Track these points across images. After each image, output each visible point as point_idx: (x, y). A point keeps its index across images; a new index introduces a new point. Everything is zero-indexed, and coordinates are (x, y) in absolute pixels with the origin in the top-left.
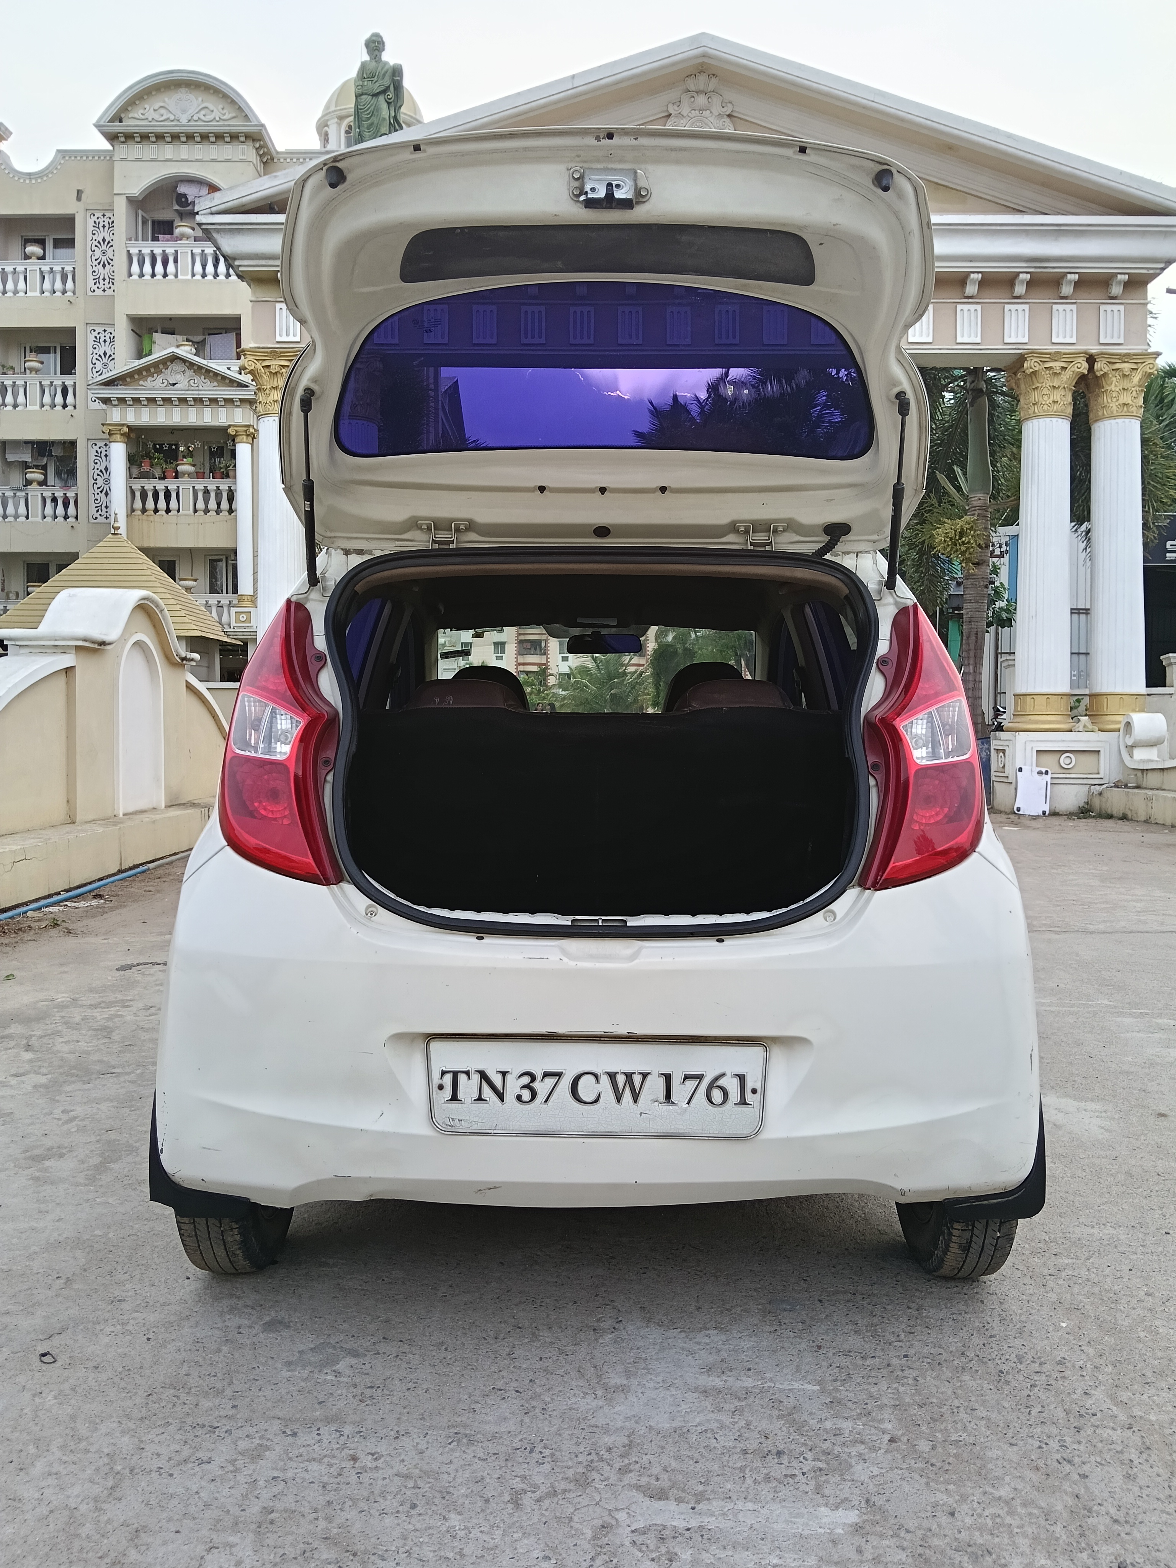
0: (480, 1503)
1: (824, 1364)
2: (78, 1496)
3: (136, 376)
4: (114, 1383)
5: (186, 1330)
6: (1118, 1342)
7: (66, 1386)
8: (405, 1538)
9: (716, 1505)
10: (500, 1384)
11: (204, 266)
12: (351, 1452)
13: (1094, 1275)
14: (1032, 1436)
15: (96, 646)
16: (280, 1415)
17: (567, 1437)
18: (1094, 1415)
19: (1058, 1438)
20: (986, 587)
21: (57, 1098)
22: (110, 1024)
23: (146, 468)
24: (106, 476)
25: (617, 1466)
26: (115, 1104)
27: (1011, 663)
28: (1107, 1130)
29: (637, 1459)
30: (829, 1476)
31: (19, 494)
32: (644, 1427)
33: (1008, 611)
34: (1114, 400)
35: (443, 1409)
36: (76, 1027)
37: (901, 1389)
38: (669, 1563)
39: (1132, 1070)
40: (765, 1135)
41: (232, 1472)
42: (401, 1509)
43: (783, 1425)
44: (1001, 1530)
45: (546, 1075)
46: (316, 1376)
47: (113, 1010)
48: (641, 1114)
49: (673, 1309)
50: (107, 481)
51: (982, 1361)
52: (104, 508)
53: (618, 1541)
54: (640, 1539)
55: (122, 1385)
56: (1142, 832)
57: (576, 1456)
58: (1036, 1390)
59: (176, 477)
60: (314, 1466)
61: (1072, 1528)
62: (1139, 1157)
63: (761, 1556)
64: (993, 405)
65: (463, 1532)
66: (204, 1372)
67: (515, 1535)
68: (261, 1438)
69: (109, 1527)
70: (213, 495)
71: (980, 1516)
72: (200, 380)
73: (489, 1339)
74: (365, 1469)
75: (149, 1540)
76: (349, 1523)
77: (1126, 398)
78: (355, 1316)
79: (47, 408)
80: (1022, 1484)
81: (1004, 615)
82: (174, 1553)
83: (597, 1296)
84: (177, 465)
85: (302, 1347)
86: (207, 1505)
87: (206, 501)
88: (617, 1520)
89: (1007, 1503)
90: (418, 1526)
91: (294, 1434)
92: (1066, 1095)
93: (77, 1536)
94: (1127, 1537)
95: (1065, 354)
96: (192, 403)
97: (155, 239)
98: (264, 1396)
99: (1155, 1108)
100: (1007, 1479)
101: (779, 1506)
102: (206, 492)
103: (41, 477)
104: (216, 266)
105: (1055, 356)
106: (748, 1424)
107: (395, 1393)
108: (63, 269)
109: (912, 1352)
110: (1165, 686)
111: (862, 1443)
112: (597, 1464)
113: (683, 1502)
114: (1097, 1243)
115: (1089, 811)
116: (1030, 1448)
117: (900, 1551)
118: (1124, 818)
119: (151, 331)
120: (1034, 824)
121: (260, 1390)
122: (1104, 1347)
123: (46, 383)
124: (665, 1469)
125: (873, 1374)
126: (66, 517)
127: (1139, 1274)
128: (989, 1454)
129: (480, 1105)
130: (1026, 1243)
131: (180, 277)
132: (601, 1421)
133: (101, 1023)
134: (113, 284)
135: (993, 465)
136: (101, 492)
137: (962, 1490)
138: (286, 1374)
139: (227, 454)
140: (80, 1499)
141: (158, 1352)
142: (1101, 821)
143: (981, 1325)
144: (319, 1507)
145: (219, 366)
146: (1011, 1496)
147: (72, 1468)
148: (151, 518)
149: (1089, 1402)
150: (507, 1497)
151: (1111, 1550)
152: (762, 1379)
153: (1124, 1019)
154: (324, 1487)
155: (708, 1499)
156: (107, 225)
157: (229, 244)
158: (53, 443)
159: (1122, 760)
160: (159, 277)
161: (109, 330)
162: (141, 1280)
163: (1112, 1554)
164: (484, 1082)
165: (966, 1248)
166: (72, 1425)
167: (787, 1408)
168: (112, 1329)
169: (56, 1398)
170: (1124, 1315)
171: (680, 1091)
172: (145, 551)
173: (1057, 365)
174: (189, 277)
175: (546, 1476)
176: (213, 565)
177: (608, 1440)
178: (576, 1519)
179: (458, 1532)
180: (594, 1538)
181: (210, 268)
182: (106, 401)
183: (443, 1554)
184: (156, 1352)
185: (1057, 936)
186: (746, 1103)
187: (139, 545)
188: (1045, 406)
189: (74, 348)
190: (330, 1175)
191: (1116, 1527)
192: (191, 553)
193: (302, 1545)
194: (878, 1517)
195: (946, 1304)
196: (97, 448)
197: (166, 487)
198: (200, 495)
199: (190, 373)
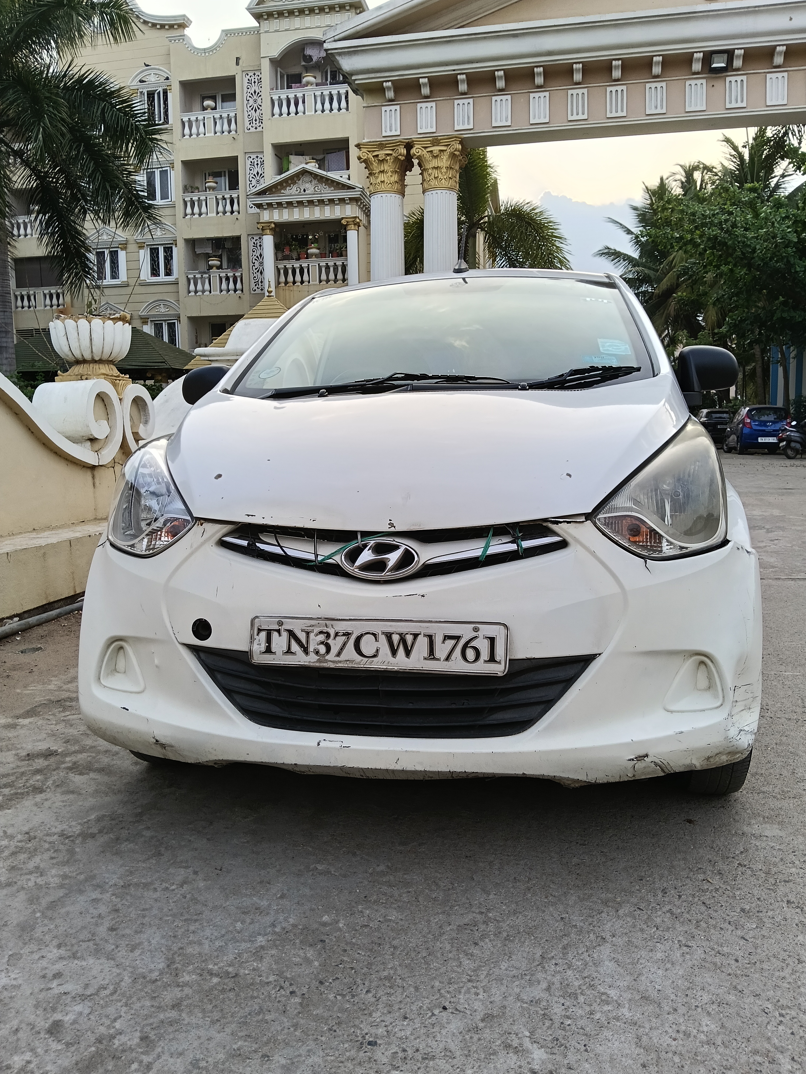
3: (279, 187)
11: (323, 104)
23: (287, 252)
24: (261, 260)
31: (204, 275)
50: (262, 264)
52: (260, 283)
59: (307, 258)
70: (332, 269)
72: (322, 186)
79: (221, 214)
84: (308, 249)
87: (327, 274)
96: (317, 204)
97: (289, 87)
102: (328, 267)
103: (218, 263)
108: (228, 115)
119: (288, 155)
123: (220, 197)
126: (235, 290)
131: (306, 113)
134: (262, 123)
136: (258, 271)
139: (341, 240)
145: (334, 175)
148: (291, 288)
156: (257, 81)
160: (293, 115)
161: (260, 156)
174: (313, 112)
181: (327, 105)
182: (259, 206)
189: (237, 172)
196: (254, 241)
197: (301, 265)
198: (323, 269)
199: (315, 182)
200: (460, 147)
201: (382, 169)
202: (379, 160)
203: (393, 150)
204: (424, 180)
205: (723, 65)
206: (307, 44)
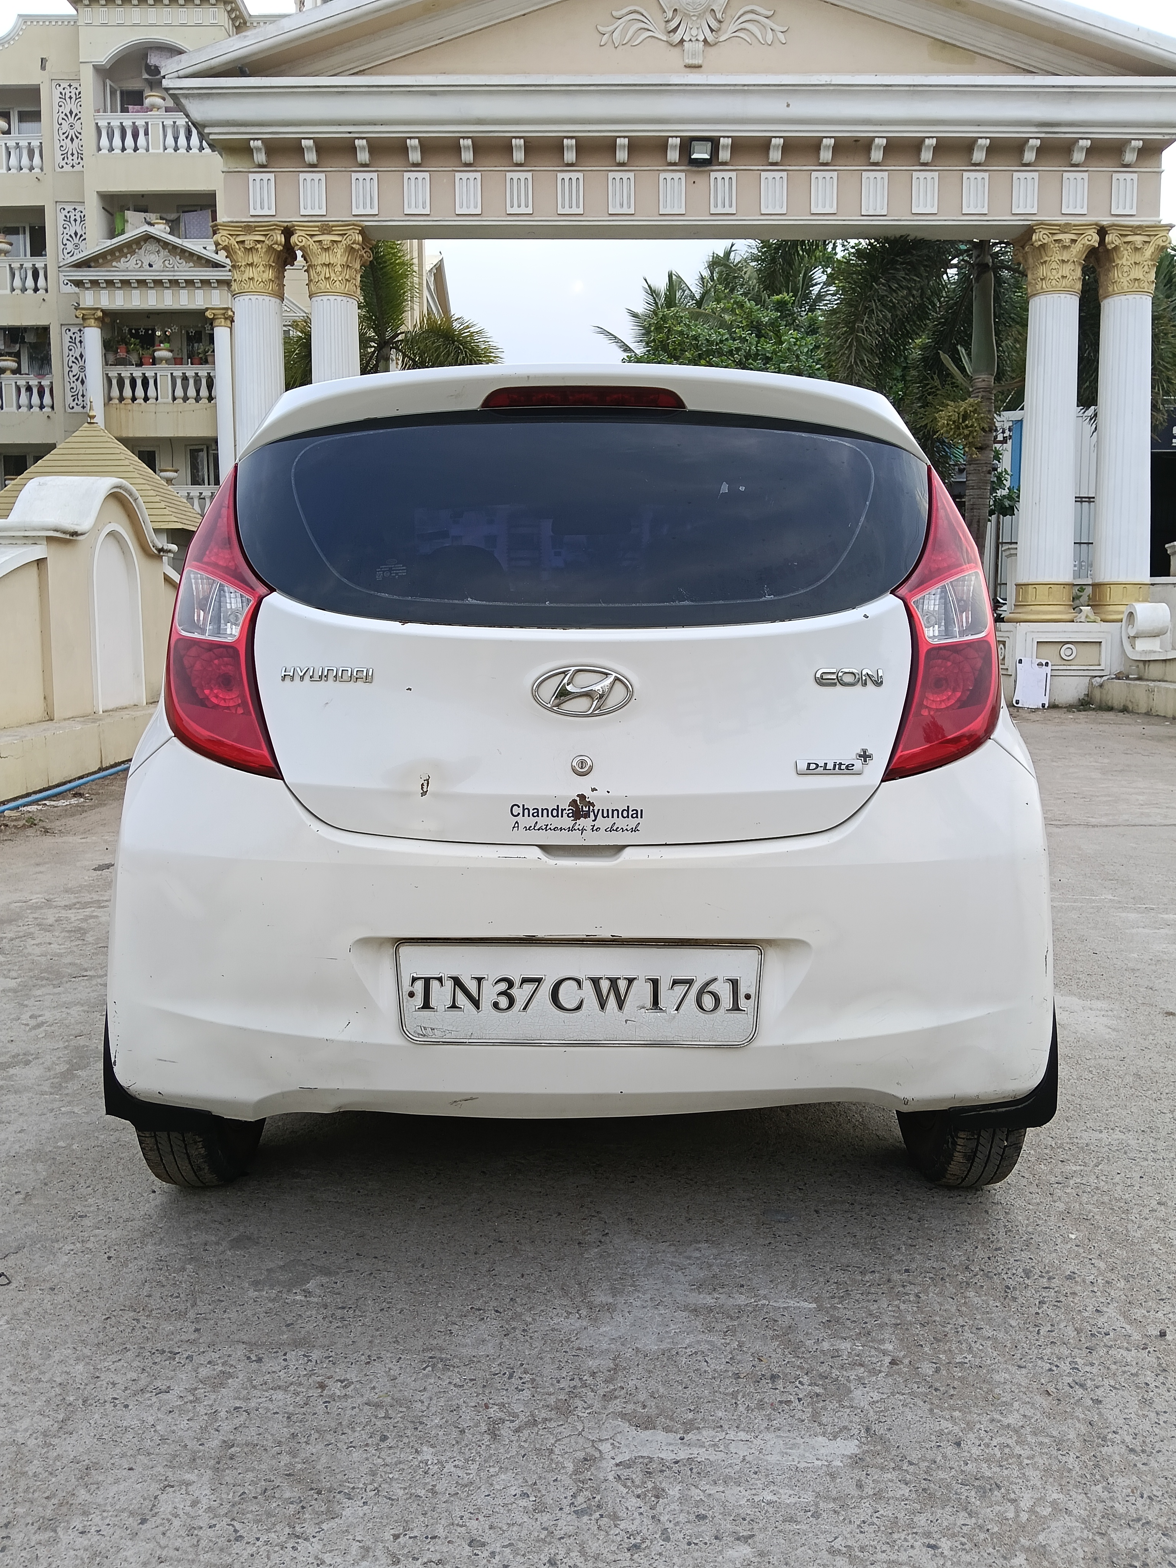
0: (455, 1434)
1: (821, 1279)
2: (26, 1430)
3: (109, 257)
4: (70, 1306)
5: (149, 1248)
6: (1131, 1255)
7: (20, 1309)
8: (373, 1473)
9: (707, 1434)
10: (478, 1304)
11: (176, 139)
12: (319, 1379)
13: (1102, 1183)
14: (1042, 1358)
15: (68, 537)
16: (245, 1339)
17: (549, 1361)
18: (1107, 1334)
19: (1069, 1359)
20: (989, 473)
21: (26, 1003)
22: (84, 925)
23: (122, 354)
24: (82, 363)
25: (601, 1392)
26: (86, 1008)
27: (1012, 552)
28: (1114, 1030)
29: (622, 1384)
30: (827, 1402)
32: (630, 1350)
33: (1009, 497)
34: (1125, 275)
35: (418, 1330)
36: (49, 928)
37: (903, 1307)
38: (656, 1500)
39: (1138, 967)
40: (759, 1043)
41: (191, 1402)
42: (370, 1441)
43: (778, 1346)
44: (1010, 1461)
45: (525, 981)
46: (284, 1296)
47: (88, 911)
48: (626, 1021)
49: (662, 1220)
50: (83, 369)
51: (987, 1275)
52: (79, 396)
53: (601, 1476)
54: (625, 1473)
55: (80, 1307)
56: (1143, 724)
57: (558, 1382)
58: (1045, 1306)
59: (154, 363)
60: (279, 1395)
61: (1085, 1458)
62: (1147, 1057)
63: (754, 1492)
64: (999, 281)
65: (436, 1467)
66: (166, 1293)
67: (491, 1470)
68: (223, 1364)
69: (58, 1463)
70: (191, 382)
71: (987, 1446)
72: (175, 261)
73: (468, 1255)
74: (333, 1397)
75: (100, 1478)
76: (314, 1458)
77: (1137, 273)
78: (328, 1231)
79: (18, 291)
80: (1032, 1411)
81: (1007, 503)
82: (126, 1493)
83: (582, 1206)
84: (154, 351)
85: (271, 1265)
86: (163, 1439)
87: (185, 388)
88: (600, 1451)
89: (1016, 1431)
90: (388, 1460)
91: (259, 1360)
92: (1071, 993)
93: (24, 1474)
94: (1144, 1468)
95: (1075, 226)
96: (168, 285)
97: (124, 110)
98: (229, 1319)
99: (1163, 1006)
100: (1016, 1405)
101: (773, 1435)
102: (185, 378)
103: (15, 365)
104: (188, 138)
105: (1065, 228)
106: (740, 1346)
107: (368, 1314)
108: (29, 144)
109: (914, 1266)
110: (1169, 575)
111: (861, 1365)
112: (579, 1390)
113: (671, 1431)
114: (1106, 1149)
115: (1089, 703)
116: (1040, 1370)
117: (903, 1486)
118: (1125, 710)
119: (123, 208)
120: (1033, 716)
121: (225, 1312)
122: (1115, 1260)
123: (15, 265)
124: (652, 1396)
125: (873, 1290)
126: (42, 407)
127: (1150, 1181)
128: (996, 1377)
129: (455, 1013)
130: (1032, 1148)
131: (151, 150)
132: (585, 1343)
133: (75, 925)
134: (82, 159)
135: (998, 345)
136: (77, 380)
137: (969, 1418)
138: (252, 1294)
139: (205, 339)
140: (28, 1434)
141: (119, 1271)
142: (1101, 713)
143: (986, 1237)
144: (283, 1440)
145: (194, 245)
146: (1020, 1424)
147: (21, 1399)
148: (129, 407)
149: (1101, 1320)
150: (484, 1427)
151: (1128, 1482)
152: (755, 1296)
153: (1129, 915)
154: (288, 1418)
155: (698, 1428)
156: (74, 96)
157: (199, 110)
158: (25, 329)
159: (1123, 652)
160: (129, 151)
161: (79, 208)
162: (104, 1195)
163: (1129, 1486)
164: (457, 989)
165: (971, 1158)
166: (24, 1352)
167: (782, 1328)
168: (72, 1247)
169: (8, 1323)
170: (1136, 1226)
171: (668, 998)
172: (125, 441)
173: (1066, 237)
174: (161, 150)
175: (526, 1404)
176: (194, 455)
177: (592, 1363)
178: (557, 1451)
179: (431, 1467)
180: (576, 1472)
181: (182, 141)
182: (78, 284)
183: (413, 1491)
184: (116, 1272)
185: (1058, 830)
186: (739, 1009)
187: (118, 435)
188: (1054, 281)
189: (43, 229)
190: (296, 1087)
191: (1132, 1456)
192: (171, 442)
193: (263, 1483)
194: (879, 1448)
195: (948, 1215)
196: (70, 334)
197: (144, 374)
198: (179, 382)
199: (164, 253)
200: (361, 238)
201: (250, 261)
202: (245, 248)
203: (266, 236)
204: (310, 281)
205: (707, 156)
206: (151, 48)
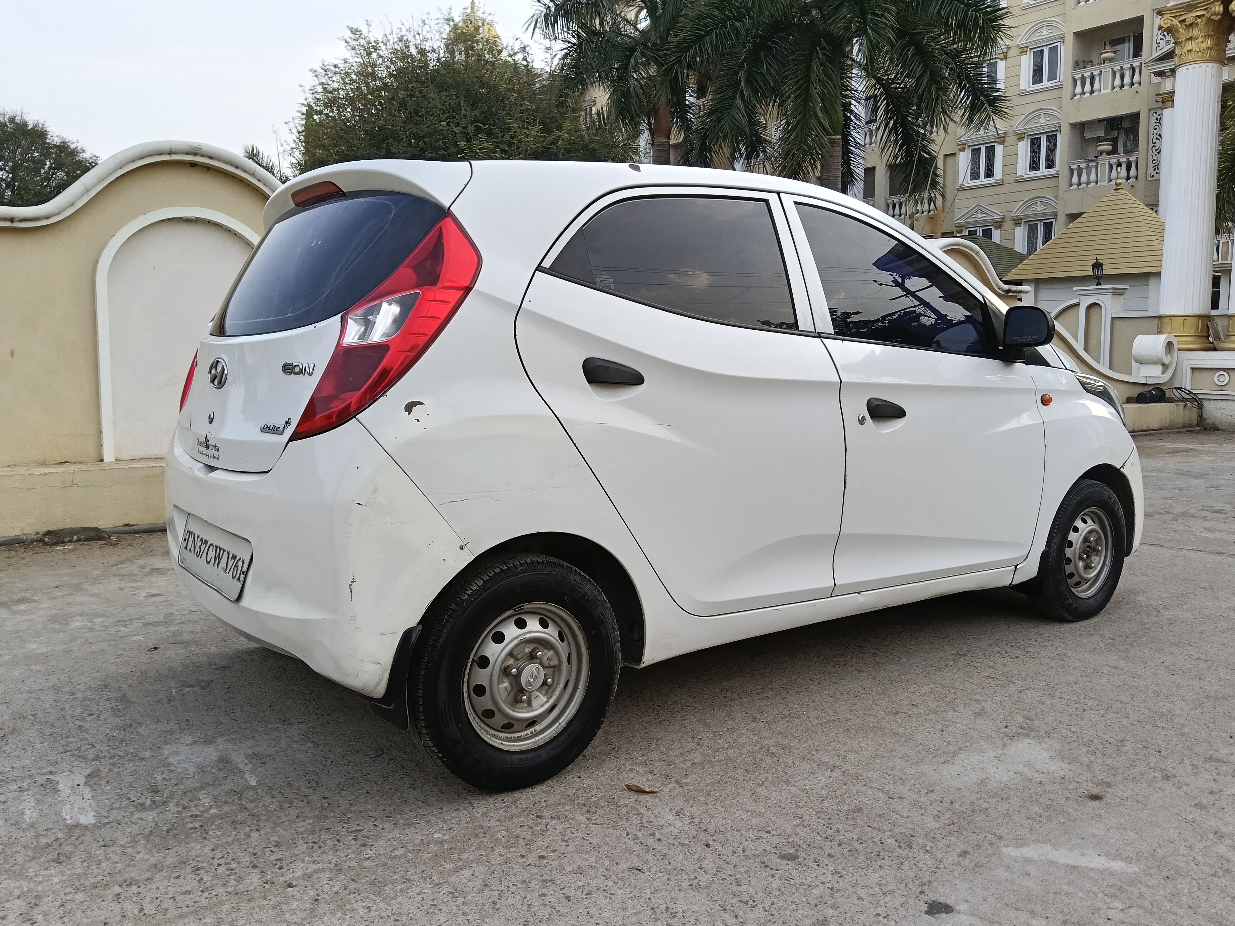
31: (1091, 164)
79: (1117, 89)
103: (1109, 148)
123: (1118, 68)
126: (1128, 178)
136: (1158, 152)
158: (1121, 118)
182: (1160, 74)
189: (1142, 33)
196: (1154, 116)
201: (1191, 35)
202: (1186, 26)
203: (1205, 9)
